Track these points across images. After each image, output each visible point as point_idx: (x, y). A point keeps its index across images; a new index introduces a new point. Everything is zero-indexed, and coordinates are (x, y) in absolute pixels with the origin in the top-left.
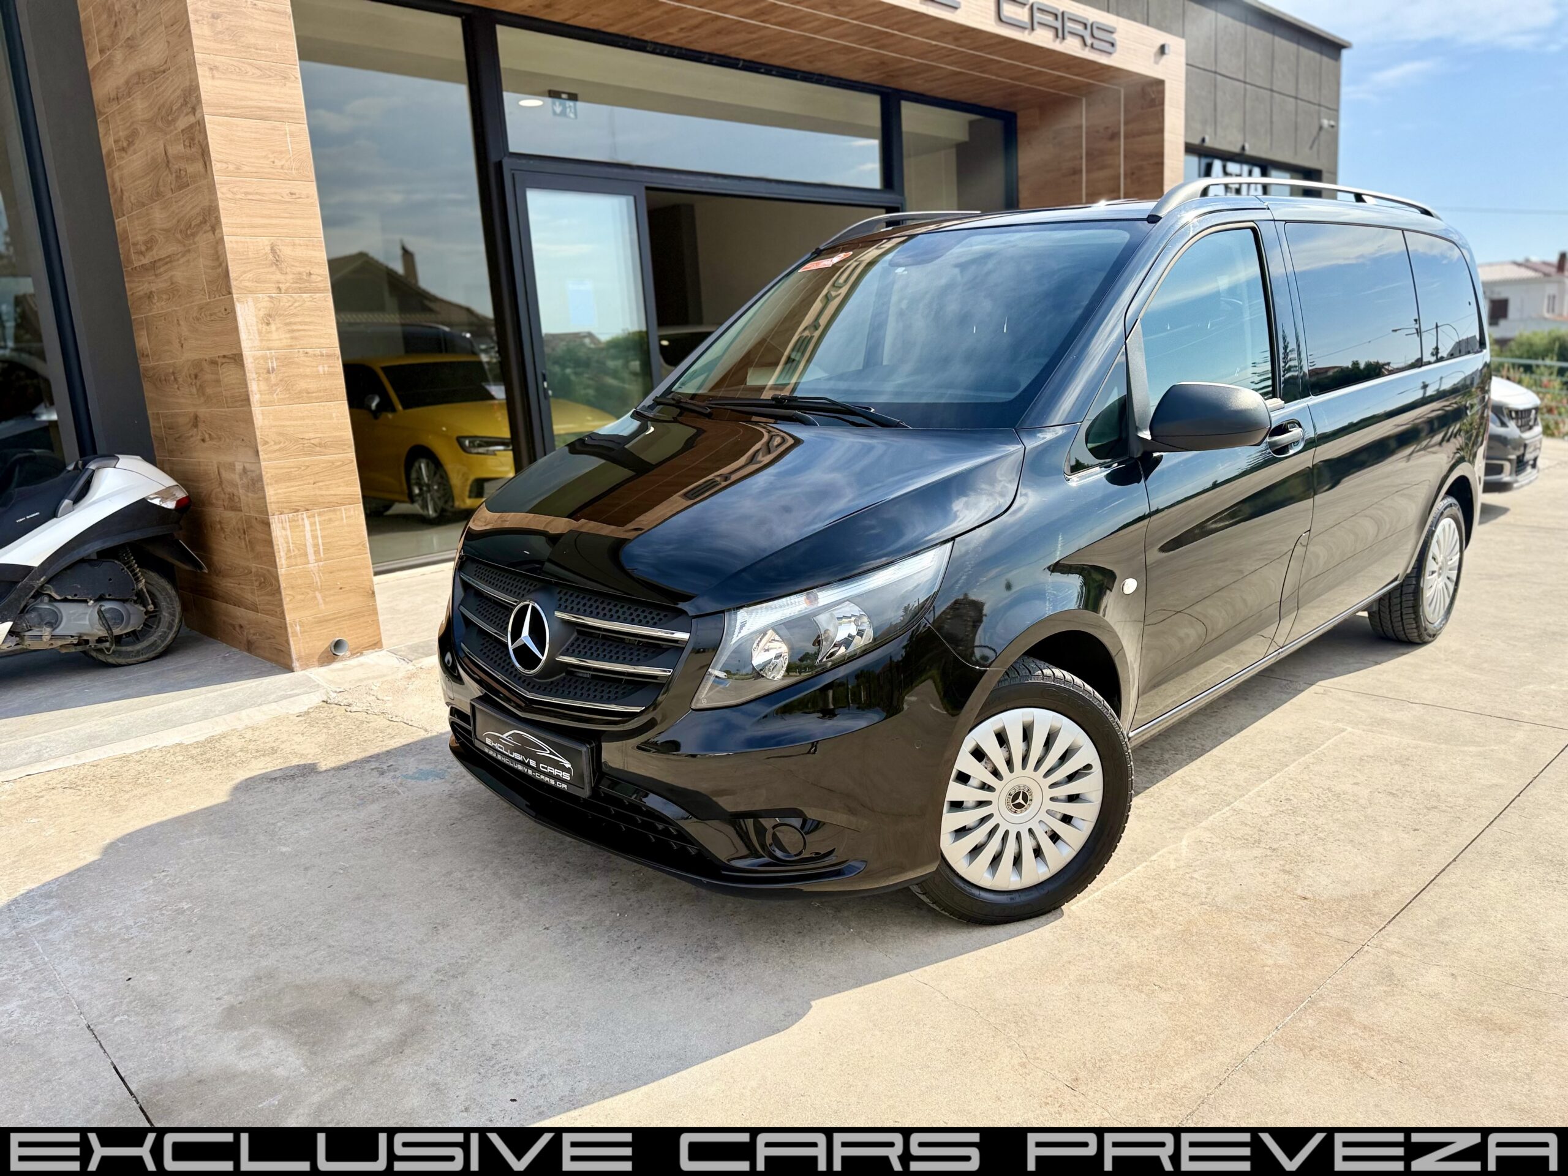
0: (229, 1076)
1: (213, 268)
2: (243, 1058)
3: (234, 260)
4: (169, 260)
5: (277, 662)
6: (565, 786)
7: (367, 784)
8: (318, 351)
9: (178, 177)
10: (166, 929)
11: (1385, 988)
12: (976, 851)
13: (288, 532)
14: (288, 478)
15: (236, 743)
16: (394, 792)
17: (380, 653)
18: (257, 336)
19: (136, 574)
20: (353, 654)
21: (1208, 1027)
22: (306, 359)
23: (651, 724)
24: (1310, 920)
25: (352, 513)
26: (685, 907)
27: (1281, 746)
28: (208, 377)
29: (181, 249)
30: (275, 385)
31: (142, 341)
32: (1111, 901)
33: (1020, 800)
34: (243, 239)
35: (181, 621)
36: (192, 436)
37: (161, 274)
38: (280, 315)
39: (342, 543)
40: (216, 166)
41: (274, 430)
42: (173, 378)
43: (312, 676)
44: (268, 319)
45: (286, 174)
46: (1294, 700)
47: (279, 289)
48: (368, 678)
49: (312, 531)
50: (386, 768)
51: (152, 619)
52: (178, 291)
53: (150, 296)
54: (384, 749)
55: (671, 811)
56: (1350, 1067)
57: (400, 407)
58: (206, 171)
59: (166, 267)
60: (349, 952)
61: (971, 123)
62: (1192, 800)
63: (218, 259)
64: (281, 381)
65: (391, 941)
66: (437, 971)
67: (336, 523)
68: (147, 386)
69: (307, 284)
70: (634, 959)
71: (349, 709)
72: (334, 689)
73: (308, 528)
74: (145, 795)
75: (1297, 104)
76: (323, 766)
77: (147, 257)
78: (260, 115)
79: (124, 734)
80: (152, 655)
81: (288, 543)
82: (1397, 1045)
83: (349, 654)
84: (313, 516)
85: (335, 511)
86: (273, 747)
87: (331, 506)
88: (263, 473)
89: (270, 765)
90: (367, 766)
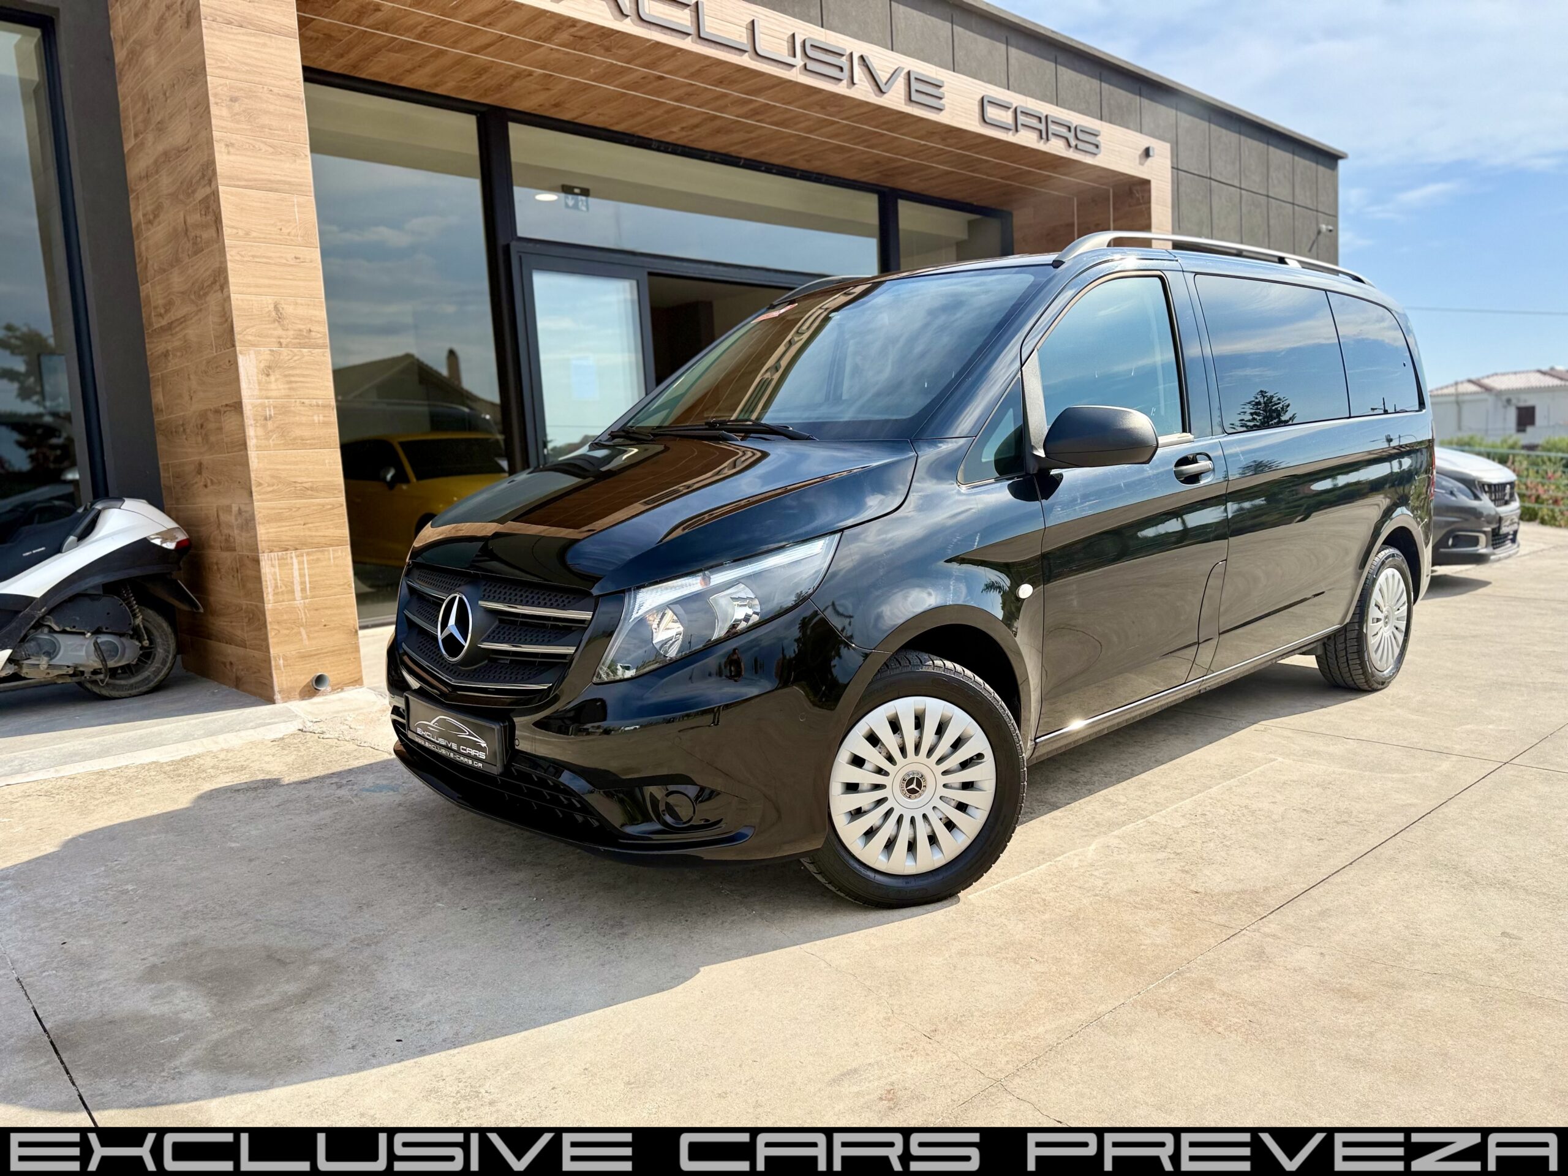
0: (138, 1018)
1: (221, 324)
2: (155, 1005)
3: (238, 316)
4: (183, 320)
5: (261, 696)
6: (480, 765)
7: (324, 795)
8: (314, 402)
9: (195, 244)
10: (108, 906)
11: (1252, 963)
12: (870, 833)
13: (277, 570)
14: (278, 518)
15: (209, 762)
16: (348, 802)
17: (361, 690)
18: (257, 387)
19: (134, 610)
20: (333, 690)
21: (1073, 991)
22: (302, 408)
23: (556, 699)
24: (1196, 910)
25: (340, 553)
26: (601, 893)
27: (1209, 772)
28: (212, 426)
29: (195, 309)
30: (271, 431)
31: (158, 397)
32: (1009, 892)
33: (913, 786)
34: (248, 297)
35: (175, 657)
36: (196, 483)
37: (176, 333)
38: (280, 367)
39: (328, 582)
40: (227, 231)
41: (268, 473)
42: (182, 429)
43: (292, 708)
44: (267, 371)
45: (292, 240)
46: (1234, 736)
47: (280, 344)
48: (345, 711)
49: (300, 569)
50: (344, 782)
51: (147, 655)
52: (190, 347)
53: (166, 354)
54: (347, 768)
55: (577, 784)
56: (1201, 1025)
57: (414, 480)
58: (218, 236)
59: (181, 327)
60: (275, 925)
61: (971, 224)
62: (1109, 813)
63: (224, 315)
64: (278, 427)
65: (315, 917)
66: (353, 941)
67: (324, 563)
68: (160, 439)
69: (307, 340)
70: (540, 934)
71: (322, 736)
72: (311, 719)
73: (296, 566)
74: (113, 802)
75: (1294, 208)
76: (286, 780)
77: (166, 318)
78: (270, 186)
79: (105, 752)
80: (144, 689)
81: (276, 580)
82: (1250, 1008)
83: (330, 689)
84: (302, 555)
85: (323, 551)
86: (243, 766)
87: (320, 546)
88: (256, 513)
89: (237, 779)
90: (328, 781)
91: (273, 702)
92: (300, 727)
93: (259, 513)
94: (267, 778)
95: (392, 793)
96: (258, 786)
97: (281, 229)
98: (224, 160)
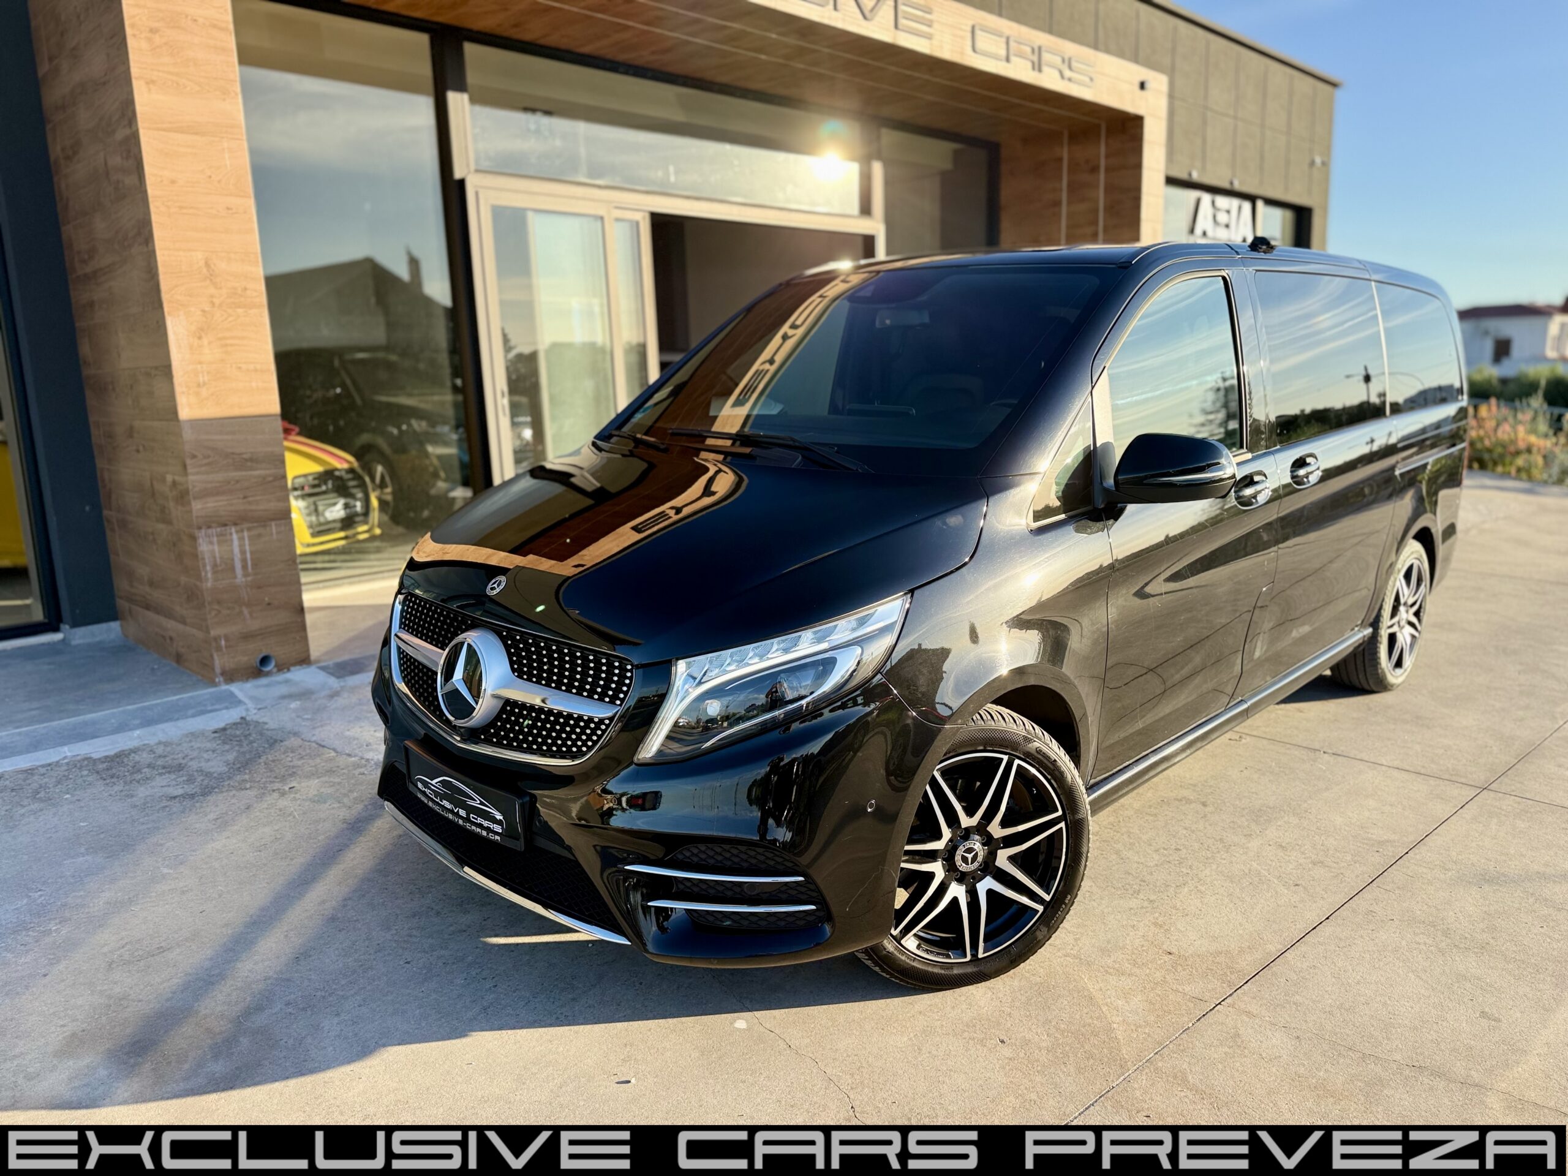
1: (146, 280)
3: (164, 273)
4: (108, 270)
5: (202, 676)
7: (265, 806)
8: (251, 367)
9: (117, 189)
11: (1227, 1050)
13: (216, 548)
14: (215, 492)
16: (290, 815)
17: (308, 670)
18: (187, 351)
20: (279, 670)
22: (239, 373)
25: (282, 528)
28: (142, 388)
29: (119, 259)
30: (205, 399)
31: (85, 350)
34: (175, 253)
36: (128, 446)
37: (102, 282)
38: (213, 329)
39: (271, 558)
40: (150, 181)
41: (202, 444)
42: (111, 386)
43: (234, 691)
44: (199, 334)
45: (223, 189)
47: (213, 304)
49: (240, 546)
50: (287, 789)
52: (116, 301)
53: (91, 305)
58: (140, 182)
59: (105, 277)
61: (955, 152)
63: (149, 272)
64: (212, 394)
67: (266, 539)
68: (89, 393)
69: (242, 299)
71: (266, 726)
72: (254, 706)
73: (236, 543)
75: (1288, 140)
77: (90, 265)
78: (197, 130)
79: (32, 746)
81: (215, 557)
83: (275, 670)
84: (242, 531)
85: (265, 526)
86: (180, 764)
87: (262, 521)
88: (190, 487)
89: (174, 783)
90: (270, 787)
91: (213, 684)
92: (244, 715)
93: (194, 487)
94: (206, 782)
95: (336, 805)
96: (196, 793)
97: (210, 177)
98: (145, 100)
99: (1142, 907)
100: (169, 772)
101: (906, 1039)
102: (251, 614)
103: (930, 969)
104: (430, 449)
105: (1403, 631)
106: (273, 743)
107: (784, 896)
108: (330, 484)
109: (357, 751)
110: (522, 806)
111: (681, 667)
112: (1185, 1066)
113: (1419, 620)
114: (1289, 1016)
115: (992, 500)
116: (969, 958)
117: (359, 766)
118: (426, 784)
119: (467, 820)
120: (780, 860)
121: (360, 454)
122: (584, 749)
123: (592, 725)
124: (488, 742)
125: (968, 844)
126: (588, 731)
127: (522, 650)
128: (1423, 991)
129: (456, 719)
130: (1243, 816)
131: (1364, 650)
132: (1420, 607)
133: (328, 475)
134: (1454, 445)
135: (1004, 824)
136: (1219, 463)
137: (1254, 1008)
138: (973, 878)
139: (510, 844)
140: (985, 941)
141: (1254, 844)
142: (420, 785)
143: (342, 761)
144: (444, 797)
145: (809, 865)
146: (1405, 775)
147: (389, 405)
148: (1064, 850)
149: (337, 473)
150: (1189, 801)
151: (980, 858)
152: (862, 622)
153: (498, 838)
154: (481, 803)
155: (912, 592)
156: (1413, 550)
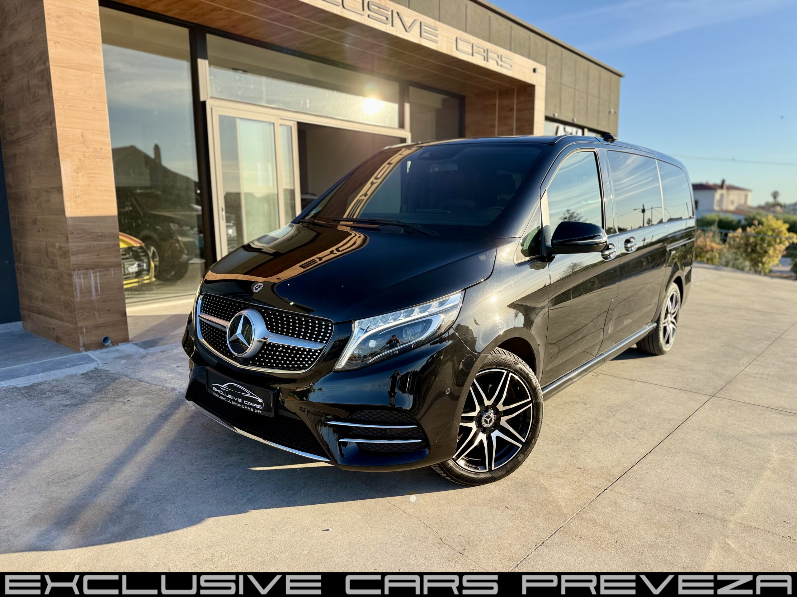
1: (50, 142)
3: (61, 139)
4: (26, 138)
5: (72, 347)
9: (34, 96)
11: (613, 508)
13: (82, 281)
14: (83, 252)
15: (47, 387)
16: (130, 413)
17: (128, 345)
18: (71, 179)
20: (113, 345)
22: (96, 192)
24: (581, 478)
28: (43, 198)
29: (33, 133)
30: (79, 204)
31: (9, 179)
34: (67, 129)
36: (33, 229)
37: (21, 145)
38: (84, 169)
39: (110, 287)
40: (54, 91)
41: (77, 227)
42: (24, 198)
43: (90, 355)
44: (77, 171)
45: (92, 98)
47: (85, 155)
49: (95, 280)
50: (126, 401)
52: (30, 154)
53: (15, 156)
58: (49, 93)
59: (24, 142)
63: (52, 139)
64: (83, 202)
67: (108, 277)
68: (10, 202)
69: (100, 154)
71: (109, 372)
72: (101, 362)
73: (93, 278)
75: (599, 101)
77: (15, 136)
78: (79, 67)
81: (81, 285)
83: (111, 345)
84: (96, 272)
85: (108, 270)
86: (67, 390)
87: (106, 267)
88: (70, 249)
89: (65, 398)
90: (117, 400)
91: (79, 351)
92: (96, 367)
93: (72, 249)
94: (82, 398)
95: (154, 408)
96: (78, 403)
97: (85, 92)
98: (53, 51)
99: (563, 449)
100: (61, 394)
101: (461, 507)
102: (99, 315)
103: (470, 475)
104: (180, 238)
105: (670, 325)
106: (114, 379)
107: (406, 435)
108: (131, 253)
109: (160, 383)
110: (274, 394)
111: (356, 325)
112: (594, 516)
113: (676, 321)
114: (639, 493)
115: (499, 249)
116: (487, 470)
117: (162, 390)
118: (218, 388)
119: (242, 403)
120: (405, 417)
121: (144, 239)
122: (307, 365)
123: (311, 354)
124: (254, 364)
125: (487, 414)
126: (309, 356)
127: (273, 318)
128: (698, 482)
129: (238, 353)
130: (604, 409)
131: (652, 334)
132: (677, 315)
133: (130, 249)
134: (690, 239)
135: (505, 404)
136: (599, 235)
137: (623, 491)
138: (490, 431)
139: (266, 414)
140: (495, 462)
141: (611, 421)
142: (214, 389)
143: (153, 388)
144: (228, 393)
145: (420, 420)
146: (675, 390)
147: (159, 216)
148: (532, 417)
149: (134, 249)
150: (577, 403)
151: (493, 421)
152: (441, 304)
153: (260, 411)
154: (251, 395)
155: (465, 290)
156: (673, 287)
